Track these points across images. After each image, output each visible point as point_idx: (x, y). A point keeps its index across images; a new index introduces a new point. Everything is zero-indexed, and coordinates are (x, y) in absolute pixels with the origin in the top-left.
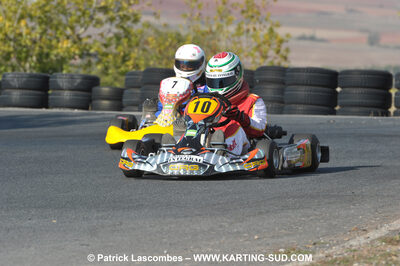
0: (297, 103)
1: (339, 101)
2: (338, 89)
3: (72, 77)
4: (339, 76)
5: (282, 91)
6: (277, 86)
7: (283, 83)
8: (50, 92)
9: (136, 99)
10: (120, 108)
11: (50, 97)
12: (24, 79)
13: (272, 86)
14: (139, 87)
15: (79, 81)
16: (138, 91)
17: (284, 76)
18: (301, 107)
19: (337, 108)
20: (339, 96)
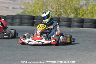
0: (25, 24)
1: (35, 23)
2: (35, 20)
4: (35, 17)
5: (21, 21)
6: (20, 19)
7: (21, 19)
13: (19, 19)
17: (22, 17)
18: (26, 25)
19: (34, 25)
20: (35, 22)
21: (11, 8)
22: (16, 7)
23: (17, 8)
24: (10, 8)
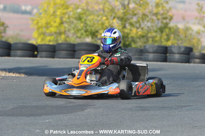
3: (180, 47)
8: (168, 55)
11: (168, 57)
12: (155, 48)
15: (183, 49)
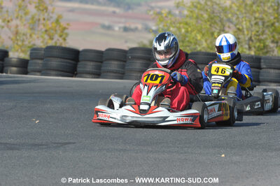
7: (149, 60)
9: (38, 68)
10: (26, 73)
14: (42, 59)
16: (40, 62)
21: (120, 28)
22: (133, 26)
23: (136, 30)
24: (117, 29)
